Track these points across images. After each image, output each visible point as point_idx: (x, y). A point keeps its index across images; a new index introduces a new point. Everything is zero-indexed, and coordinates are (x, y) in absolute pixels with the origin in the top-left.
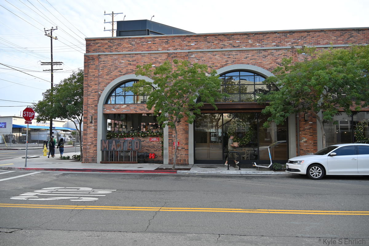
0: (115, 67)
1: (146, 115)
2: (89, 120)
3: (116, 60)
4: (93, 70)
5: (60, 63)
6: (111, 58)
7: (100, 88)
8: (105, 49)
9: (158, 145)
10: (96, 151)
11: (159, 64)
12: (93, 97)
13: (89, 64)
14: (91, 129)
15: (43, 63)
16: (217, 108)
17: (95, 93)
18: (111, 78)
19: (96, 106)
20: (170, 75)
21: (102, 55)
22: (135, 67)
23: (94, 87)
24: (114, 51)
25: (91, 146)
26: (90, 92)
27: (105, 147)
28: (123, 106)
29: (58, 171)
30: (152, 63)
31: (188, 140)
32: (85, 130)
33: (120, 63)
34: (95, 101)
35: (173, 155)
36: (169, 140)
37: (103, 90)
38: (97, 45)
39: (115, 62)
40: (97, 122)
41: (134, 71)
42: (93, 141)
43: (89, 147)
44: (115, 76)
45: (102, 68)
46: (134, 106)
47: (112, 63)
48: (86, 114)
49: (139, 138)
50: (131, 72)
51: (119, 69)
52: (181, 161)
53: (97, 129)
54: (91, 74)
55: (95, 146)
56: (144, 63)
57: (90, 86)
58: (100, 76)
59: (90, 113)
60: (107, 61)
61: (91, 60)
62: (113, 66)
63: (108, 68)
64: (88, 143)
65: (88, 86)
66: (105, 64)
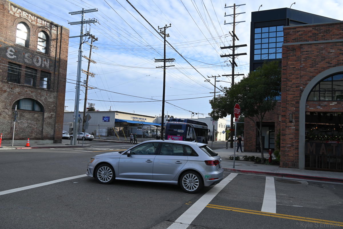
0: (322, 57)
2: (288, 118)
3: (323, 49)
4: (293, 61)
5: (172, 60)
6: (316, 47)
7: (302, 82)
8: (309, 37)
10: (298, 154)
12: (293, 93)
13: (288, 55)
14: (291, 129)
15: (157, 61)
17: (296, 88)
18: (316, 71)
19: (298, 103)
21: (304, 44)
23: (294, 81)
24: (320, 40)
25: (291, 148)
26: (289, 87)
27: (311, 151)
28: (332, 103)
32: (284, 130)
33: (329, 53)
34: (296, 97)
37: (306, 85)
38: (298, 34)
39: (321, 52)
40: (298, 121)
42: (294, 143)
43: (288, 149)
44: (322, 68)
45: (304, 60)
47: (319, 53)
48: (284, 112)
51: (327, 60)
53: (299, 129)
54: (291, 67)
55: (296, 148)
57: (289, 80)
58: (302, 69)
59: (290, 111)
60: (310, 51)
61: (291, 50)
62: (319, 56)
63: (312, 59)
64: (286, 145)
65: (287, 80)
66: (309, 55)
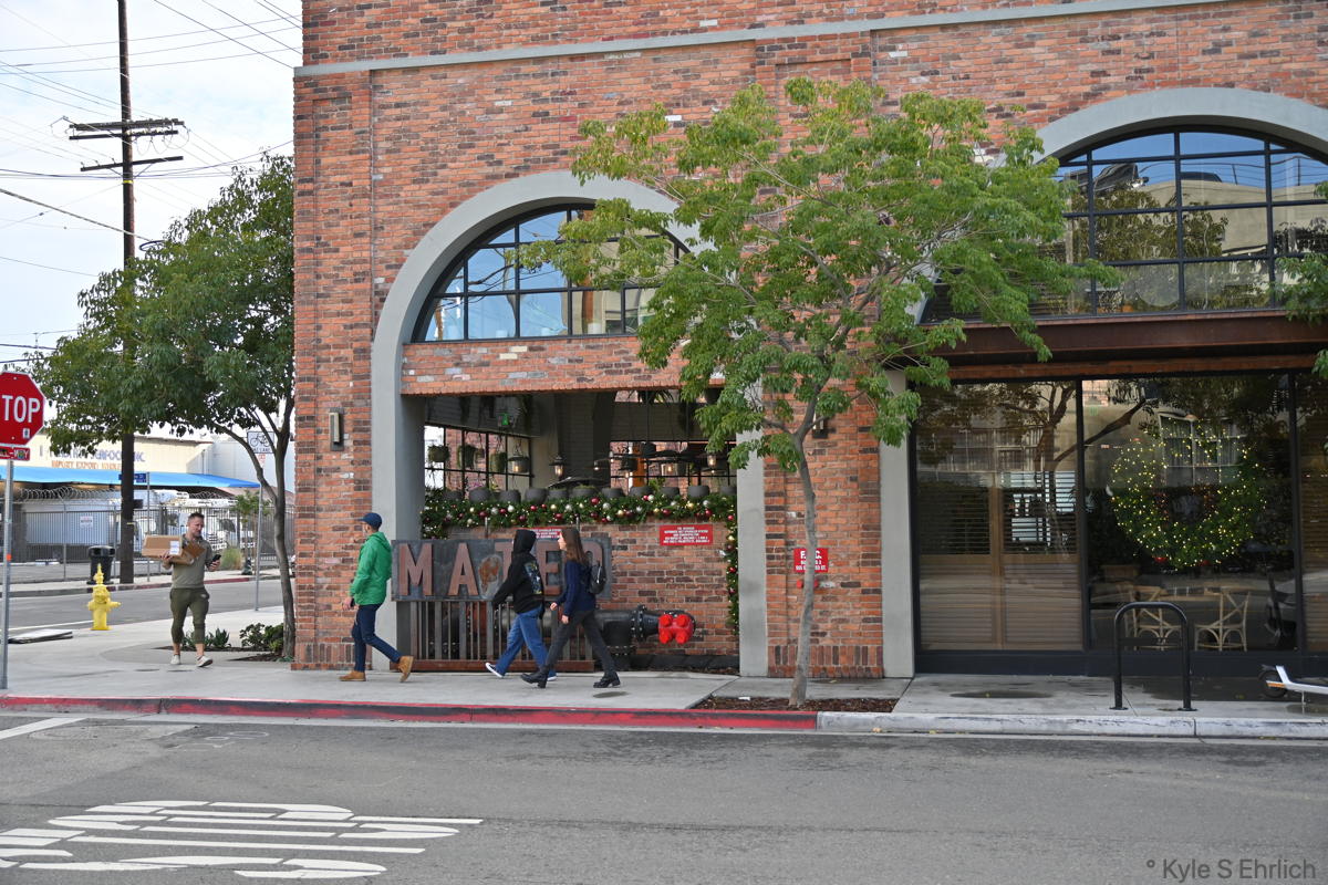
0: (460, 133)
1: (635, 397)
2: (326, 431)
3: (464, 94)
4: (342, 154)
5: (167, 126)
6: (438, 84)
7: (382, 255)
8: (407, 36)
9: (710, 565)
11: (706, 108)
12: (345, 307)
13: (322, 123)
14: (340, 479)
15: (83, 131)
16: (1045, 352)
17: (357, 281)
18: (440, 199)
19: (364, 353)
20: (768, 168)
21: (388, 70)
22: (575, 131)
23: (349, 248)
24: (452, 49)
26: (327, 277)
27: (415, 580)
28: (507, 351)
29: (168, 713)
30: (667, 105)
31: (879, 535)
32: (307, 490)
33: (491, 111)
34: (357, 325)
35: (792, 624)
36: (768, 536)
37: (398, 266)
38: (364, 19)
39: (459, 107)
40: (367, 443)
41: (565, 153)
42: (352, 548)
43: (329, 580)
44: (461, 185)
45: (389, 145)
46: (567, 350)
47: (446, 113)
48: (307, 399)
49: (601, 529)
50: (546, 161)
51: (483, 147)
52: (842, 659)
53: (368, 482)
54: (332, 179)
56: (620, 103)
57: (326, 244)
58: (381, 190)
59: (333, 396)
60: (415, 104)
61: (333, 99)
62: (452, 129)
63: (422, 144)
64: (320, 560)
65: (317, 245)
66: (407, 122)
